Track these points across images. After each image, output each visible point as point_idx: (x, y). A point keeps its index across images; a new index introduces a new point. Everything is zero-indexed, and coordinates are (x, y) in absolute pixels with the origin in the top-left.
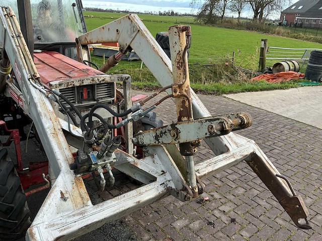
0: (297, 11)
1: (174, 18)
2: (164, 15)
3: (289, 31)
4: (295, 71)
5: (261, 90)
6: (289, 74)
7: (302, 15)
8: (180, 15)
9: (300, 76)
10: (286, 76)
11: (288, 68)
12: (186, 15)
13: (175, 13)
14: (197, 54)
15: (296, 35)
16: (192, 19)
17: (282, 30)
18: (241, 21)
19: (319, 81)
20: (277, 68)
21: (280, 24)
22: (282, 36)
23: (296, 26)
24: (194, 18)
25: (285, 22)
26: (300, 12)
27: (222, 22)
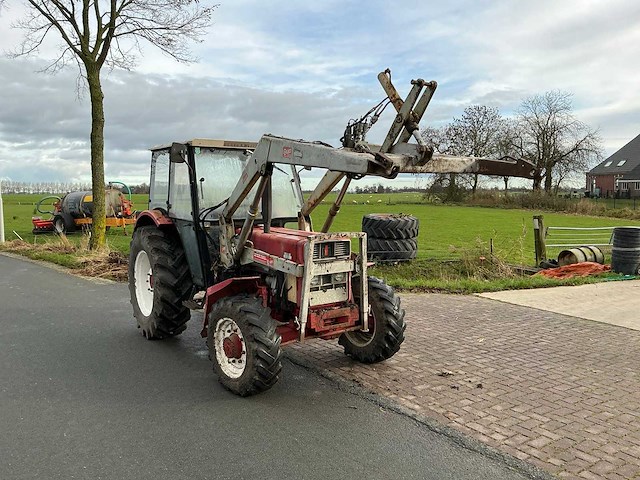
0: (616, 170)
1: (386, 197)
2: (366, 192)
3: (604, 205)
4: (596, 261)
5: (535, 287)
6: (584, 266)
7: (627, 176)
8: (394, 192)
9: (605, 268)
10: (580, 270)
11: (584, 258)
12: (406, 190)
13: (385, 188)
14: (431, 247)
15: (618, 211)
16: (418, 197)
17: (589, 204)
18: (511, 194)
19: (636, 273)
20: (566, 259)
21: (588, 195)
22: (591, 214)
23: (617, 196)
24: (422, 195)
25: (596, 191)
26: (624, 170)
27: (474, 198)
